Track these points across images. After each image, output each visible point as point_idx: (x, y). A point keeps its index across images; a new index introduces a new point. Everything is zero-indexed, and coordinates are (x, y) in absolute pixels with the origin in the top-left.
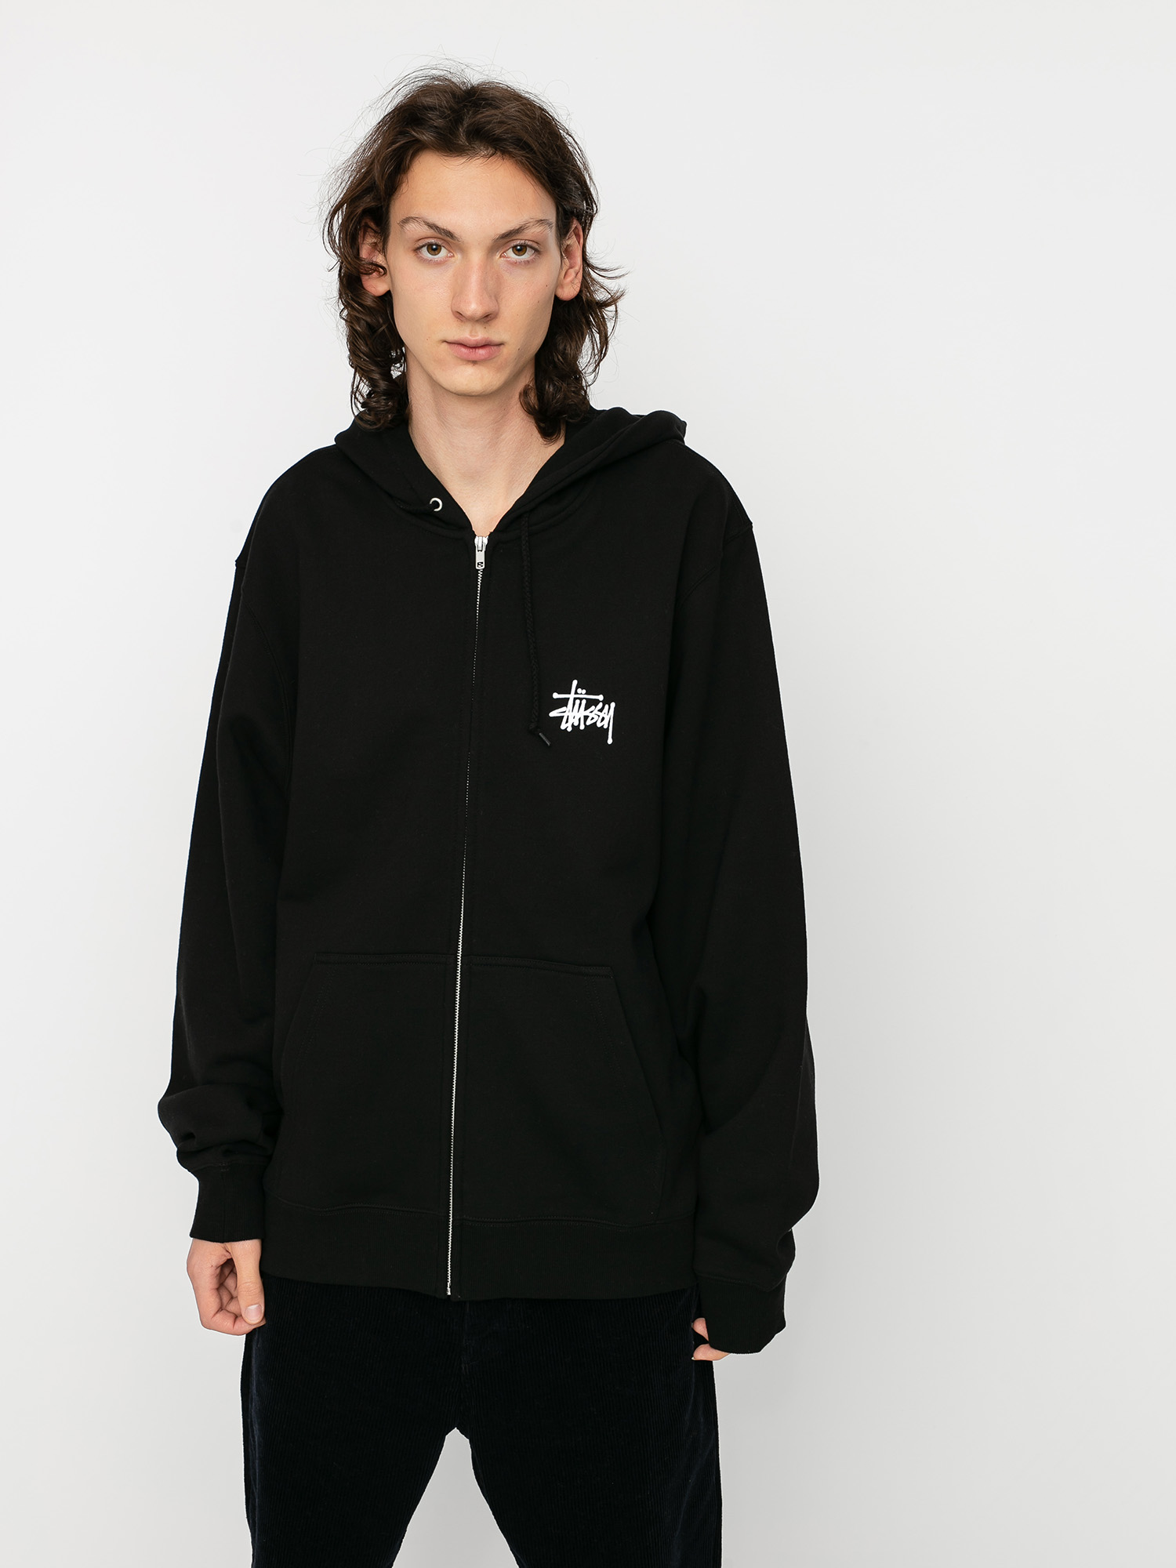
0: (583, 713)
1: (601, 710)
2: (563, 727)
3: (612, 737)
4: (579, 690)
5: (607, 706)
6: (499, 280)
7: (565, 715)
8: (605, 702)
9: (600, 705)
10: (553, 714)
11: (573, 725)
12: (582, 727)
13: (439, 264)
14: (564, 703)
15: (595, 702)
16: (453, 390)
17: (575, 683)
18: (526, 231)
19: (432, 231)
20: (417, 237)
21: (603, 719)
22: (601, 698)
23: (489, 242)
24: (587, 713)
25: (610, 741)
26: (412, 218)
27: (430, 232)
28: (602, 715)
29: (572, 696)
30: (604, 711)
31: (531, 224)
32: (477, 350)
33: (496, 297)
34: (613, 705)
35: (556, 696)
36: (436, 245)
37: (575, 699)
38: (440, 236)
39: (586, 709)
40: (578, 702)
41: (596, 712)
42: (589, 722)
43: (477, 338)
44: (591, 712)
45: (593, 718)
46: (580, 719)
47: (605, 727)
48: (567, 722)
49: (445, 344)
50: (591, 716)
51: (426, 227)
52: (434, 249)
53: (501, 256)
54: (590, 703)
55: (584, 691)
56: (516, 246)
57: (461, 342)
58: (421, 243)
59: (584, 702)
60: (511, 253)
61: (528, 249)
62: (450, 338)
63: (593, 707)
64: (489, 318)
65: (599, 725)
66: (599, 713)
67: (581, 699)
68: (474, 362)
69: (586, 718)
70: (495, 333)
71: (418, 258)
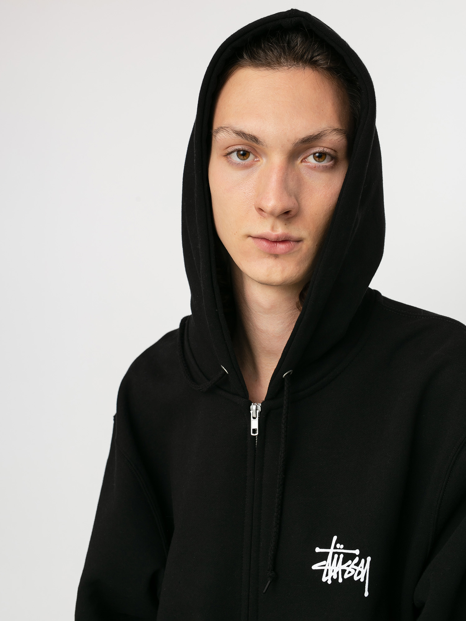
0: (340, 567)
1: (357, 564)
2: (324, 579)
3: (368, 591)
4: (338, 546)
5: (363, 560)
6: (300, 182)
7: (325, 568)
8: (361, 556)
9: (357, 559)
10: (315, 567)
11: (332, 578)
12: (340, 580)
13: (246, 167)
14: (324, 557)
15: (352, 557)
16: (256, 280)
17: (335, 538)
18: (324, 138)
19: (240, 138)
20: (227, 145)
21: (359, 573)
22: (357, 552)
23: (289, 146)
24: (344, 567)
25: (366, 594)
26: (222, 128)
27: (239, 139)
28: (358, 569)
29: (331, 551)
30: (360, 566)
31: (329, 131)
32: (278, 244)
33: (297, 196)
34: (369, 559)
35: (318, 550)
36: (244, 151)
37: (334, 553)
38: (246, 141)
39: (343, 563)
40: (336, 556)
41: (353, 566)
42: (346, 576)
43: (278, 233)
44: (348, 566)
45: (350, 572)
46: (338, 573)
47: (362, 580)
48: (327, 575)
49: (250, 239)
50: (348, 569)
51: (234, 135)
52: (244, 154)
53: (302, 161)
54: (348, 558)
55: (342, 546)
56: (314, 154)
57: (264, 236)
58: (230, 150)
59: (342, 556)
60: (311, 159)
61: (327, 156)
62: (256, 232)
63: (350, 562)
64: (289, 216)
65: (356, 578)
66: (356, 567)
67: (339, 554)
68: (276, 256)
69: (344, 571)
70: (296, 231)
71: (228, 162)
